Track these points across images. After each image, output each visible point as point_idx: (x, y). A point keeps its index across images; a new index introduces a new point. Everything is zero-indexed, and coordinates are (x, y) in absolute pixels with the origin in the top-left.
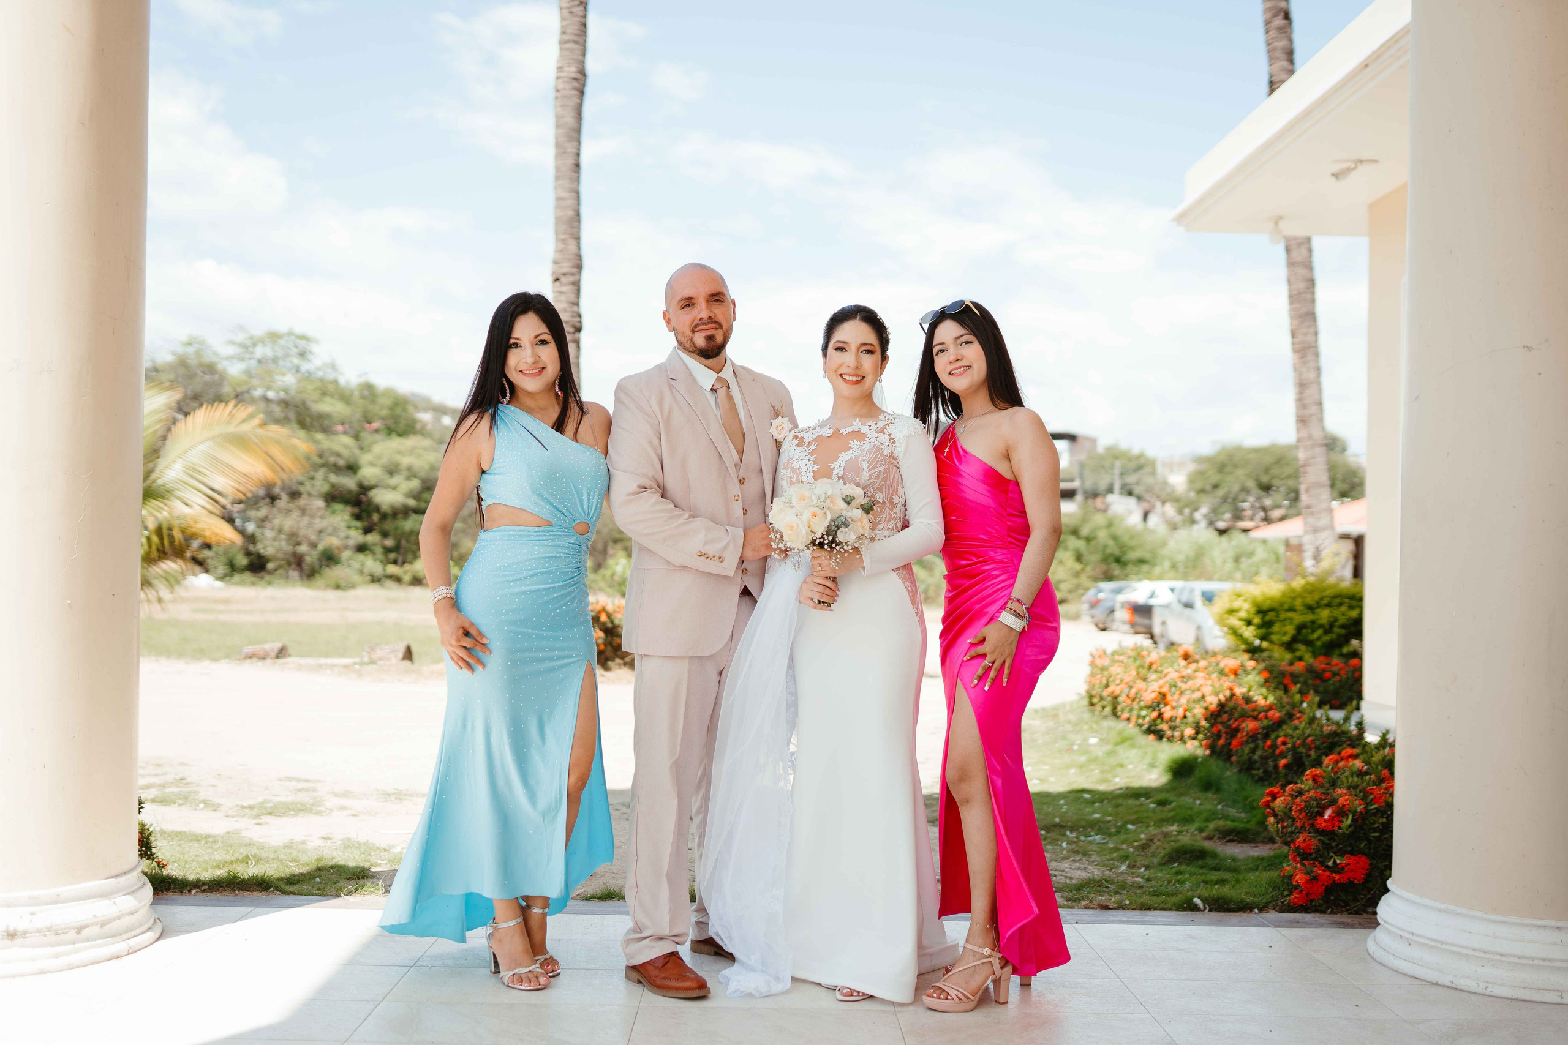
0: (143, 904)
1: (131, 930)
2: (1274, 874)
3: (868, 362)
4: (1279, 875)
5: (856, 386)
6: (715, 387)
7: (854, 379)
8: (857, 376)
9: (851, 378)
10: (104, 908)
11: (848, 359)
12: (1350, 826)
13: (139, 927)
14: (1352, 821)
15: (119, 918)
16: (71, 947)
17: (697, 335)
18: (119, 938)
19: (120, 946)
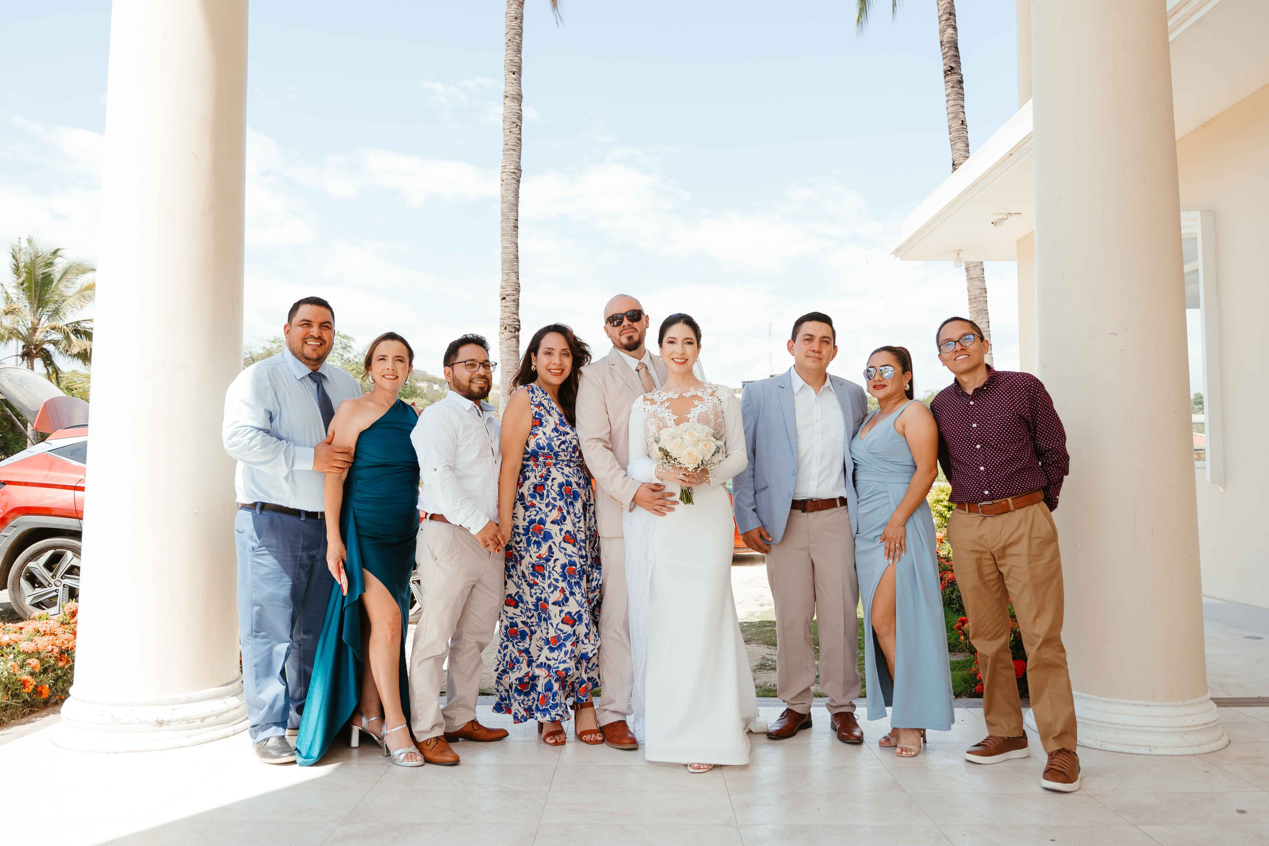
0: (243, 702)
1: (235, 720)
2: (965, 673)
3: (689, 349)
4: (968, 673)
5: (682, 366)
6: (638, 369)
7: (681, 361)
8: (683, 359)
9: (679, 361)
10: (218, 705)
11: (677, 348)
12: (1013, 641)
13: (240, 718)
14: (1014, 637)
15: (227, 711)
16: (197, 731)
17: (622, 337)
18: (227, 725)
19: (229, 730)
